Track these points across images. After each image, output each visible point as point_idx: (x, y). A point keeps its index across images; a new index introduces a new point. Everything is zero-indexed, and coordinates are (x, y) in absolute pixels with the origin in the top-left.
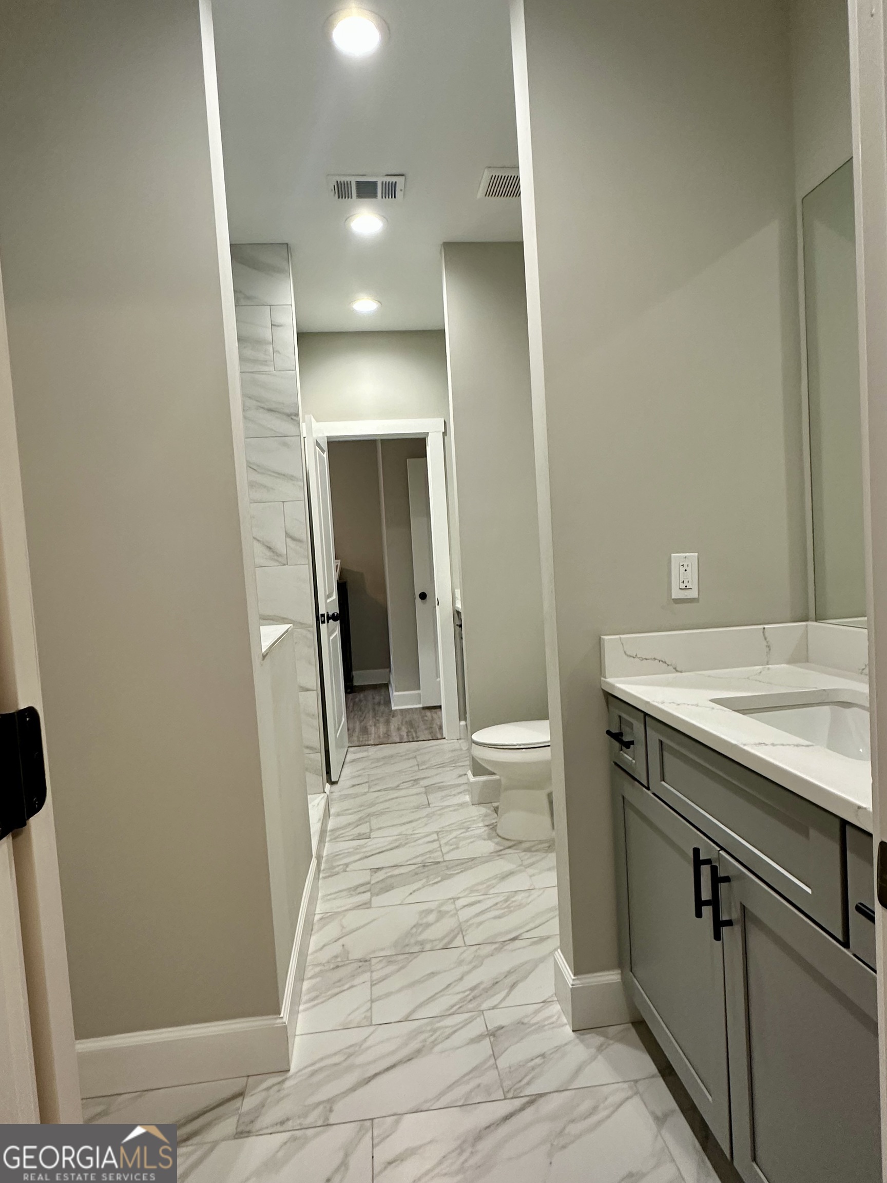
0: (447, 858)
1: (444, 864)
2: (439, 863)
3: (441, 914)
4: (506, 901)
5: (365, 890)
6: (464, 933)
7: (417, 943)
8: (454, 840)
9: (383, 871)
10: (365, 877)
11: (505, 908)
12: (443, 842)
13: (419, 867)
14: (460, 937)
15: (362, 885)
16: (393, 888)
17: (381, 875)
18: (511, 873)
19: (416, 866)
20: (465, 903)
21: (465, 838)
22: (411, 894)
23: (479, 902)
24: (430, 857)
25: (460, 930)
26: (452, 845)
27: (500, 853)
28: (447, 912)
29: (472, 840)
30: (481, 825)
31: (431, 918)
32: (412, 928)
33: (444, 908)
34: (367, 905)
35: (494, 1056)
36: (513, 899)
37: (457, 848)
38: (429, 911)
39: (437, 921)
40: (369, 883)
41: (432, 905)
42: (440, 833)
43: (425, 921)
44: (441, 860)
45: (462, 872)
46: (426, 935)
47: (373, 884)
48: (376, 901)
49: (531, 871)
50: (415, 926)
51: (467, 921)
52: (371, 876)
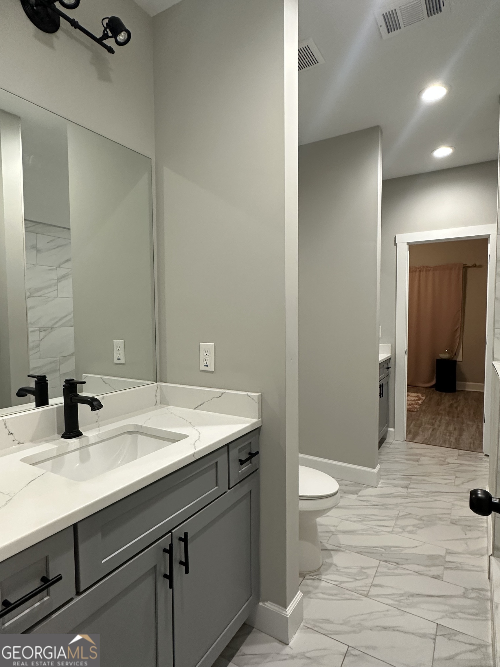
0: (376, 562)
1: (381, 559)
2: (386, 561)
3: (403, 528)
4: (363, 521)
5: (449, 563)
6: (397, 516)
7: (423, 521)
8: (357, 578)
9: (432, 573)
10: (448, 575)
11: (368, 517)
12: (369, 581)
13: (402, 564)
14: (400, 515)
15: (451, 569)
16: (428, 556)
17: (435, 571)
18: (345, 532)
19: (403, 566)
20: (385, 528)
21: (348, 575)
22: (416, 547)
23: (378, 526)
24: (389, 569)
25: (398, 518)
26: (365, 573)
27: (336, 548)
28: (399, 528)
29: (346, 570)
30: (323, 584)
31: (410, 528)
32: (423, 528)
33: (400, 530)
34: (449, 552)
35: (410, 484)
36: (359, 519)
37: (363, 568)
38: (410, 532)
39: (407, 526)
40: (446, 568)
41: (406, 535)
42: (366, 593)
43: (415, 529)
44: (382, 563)
45: (374, 547)
46: (416, 522)
47: (443, 566)
48: (443, 553)
49: (333, 529)
50: (422, 528)
51: (392, 520)
52: (443, 574)
